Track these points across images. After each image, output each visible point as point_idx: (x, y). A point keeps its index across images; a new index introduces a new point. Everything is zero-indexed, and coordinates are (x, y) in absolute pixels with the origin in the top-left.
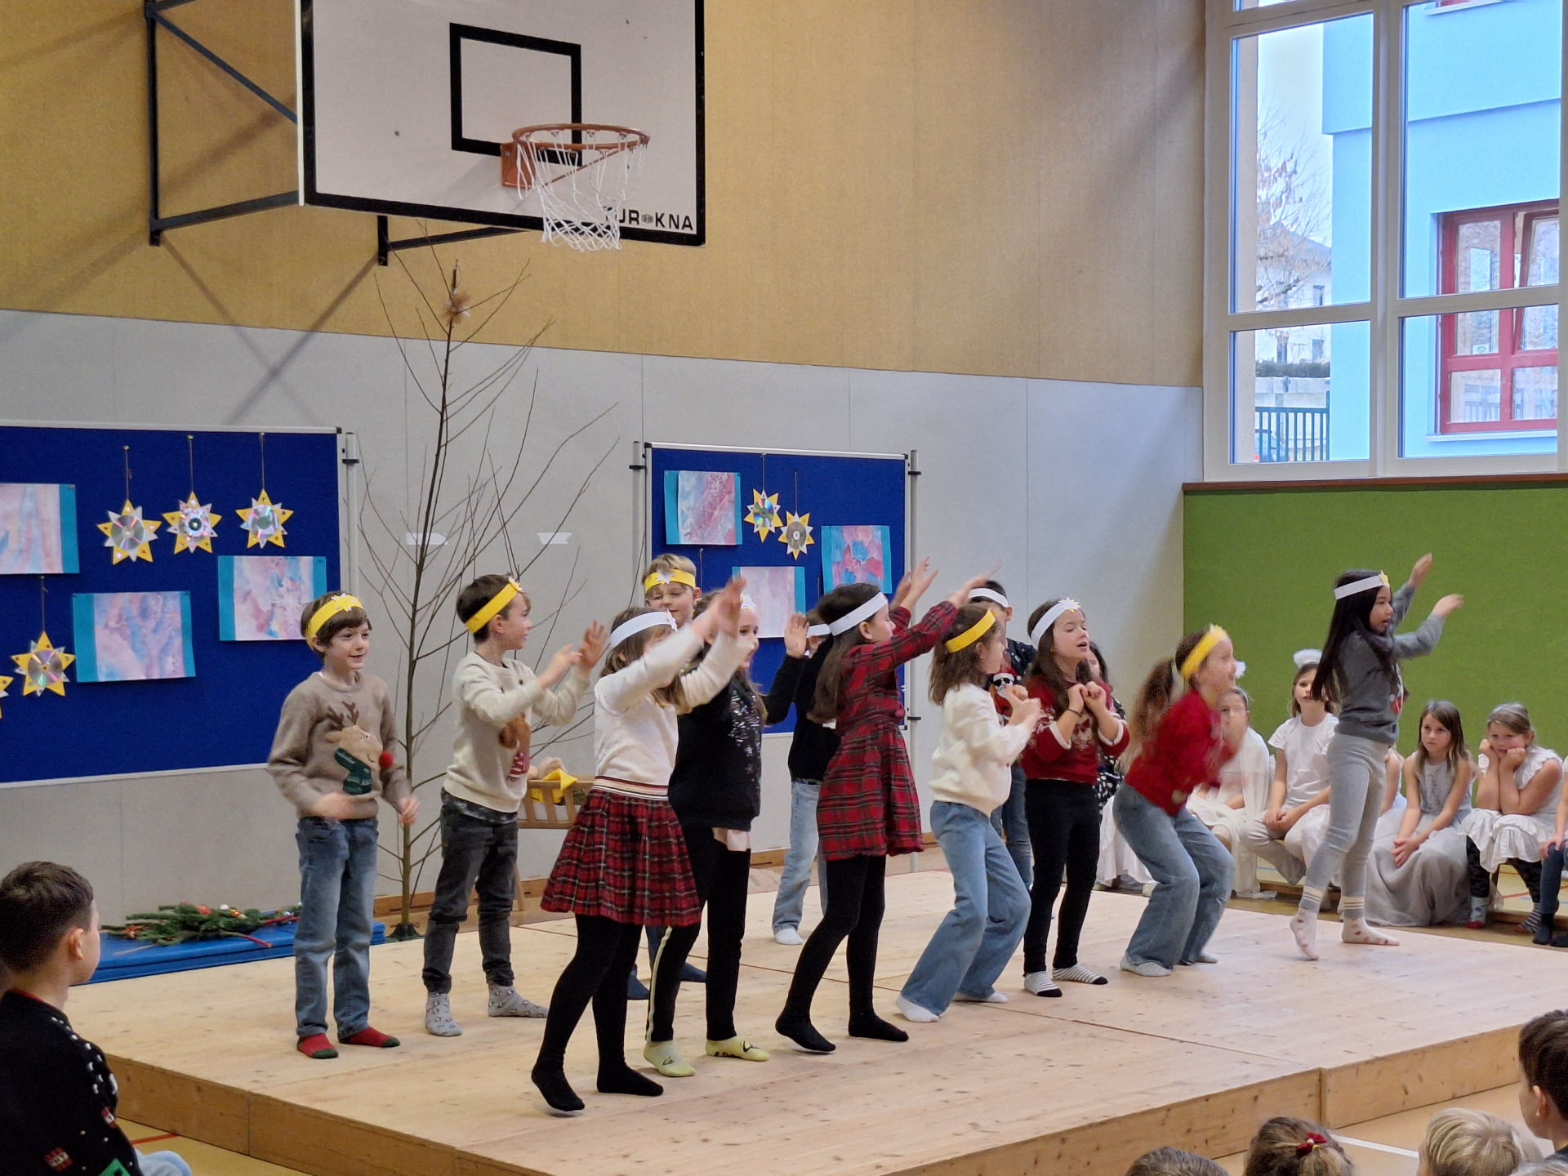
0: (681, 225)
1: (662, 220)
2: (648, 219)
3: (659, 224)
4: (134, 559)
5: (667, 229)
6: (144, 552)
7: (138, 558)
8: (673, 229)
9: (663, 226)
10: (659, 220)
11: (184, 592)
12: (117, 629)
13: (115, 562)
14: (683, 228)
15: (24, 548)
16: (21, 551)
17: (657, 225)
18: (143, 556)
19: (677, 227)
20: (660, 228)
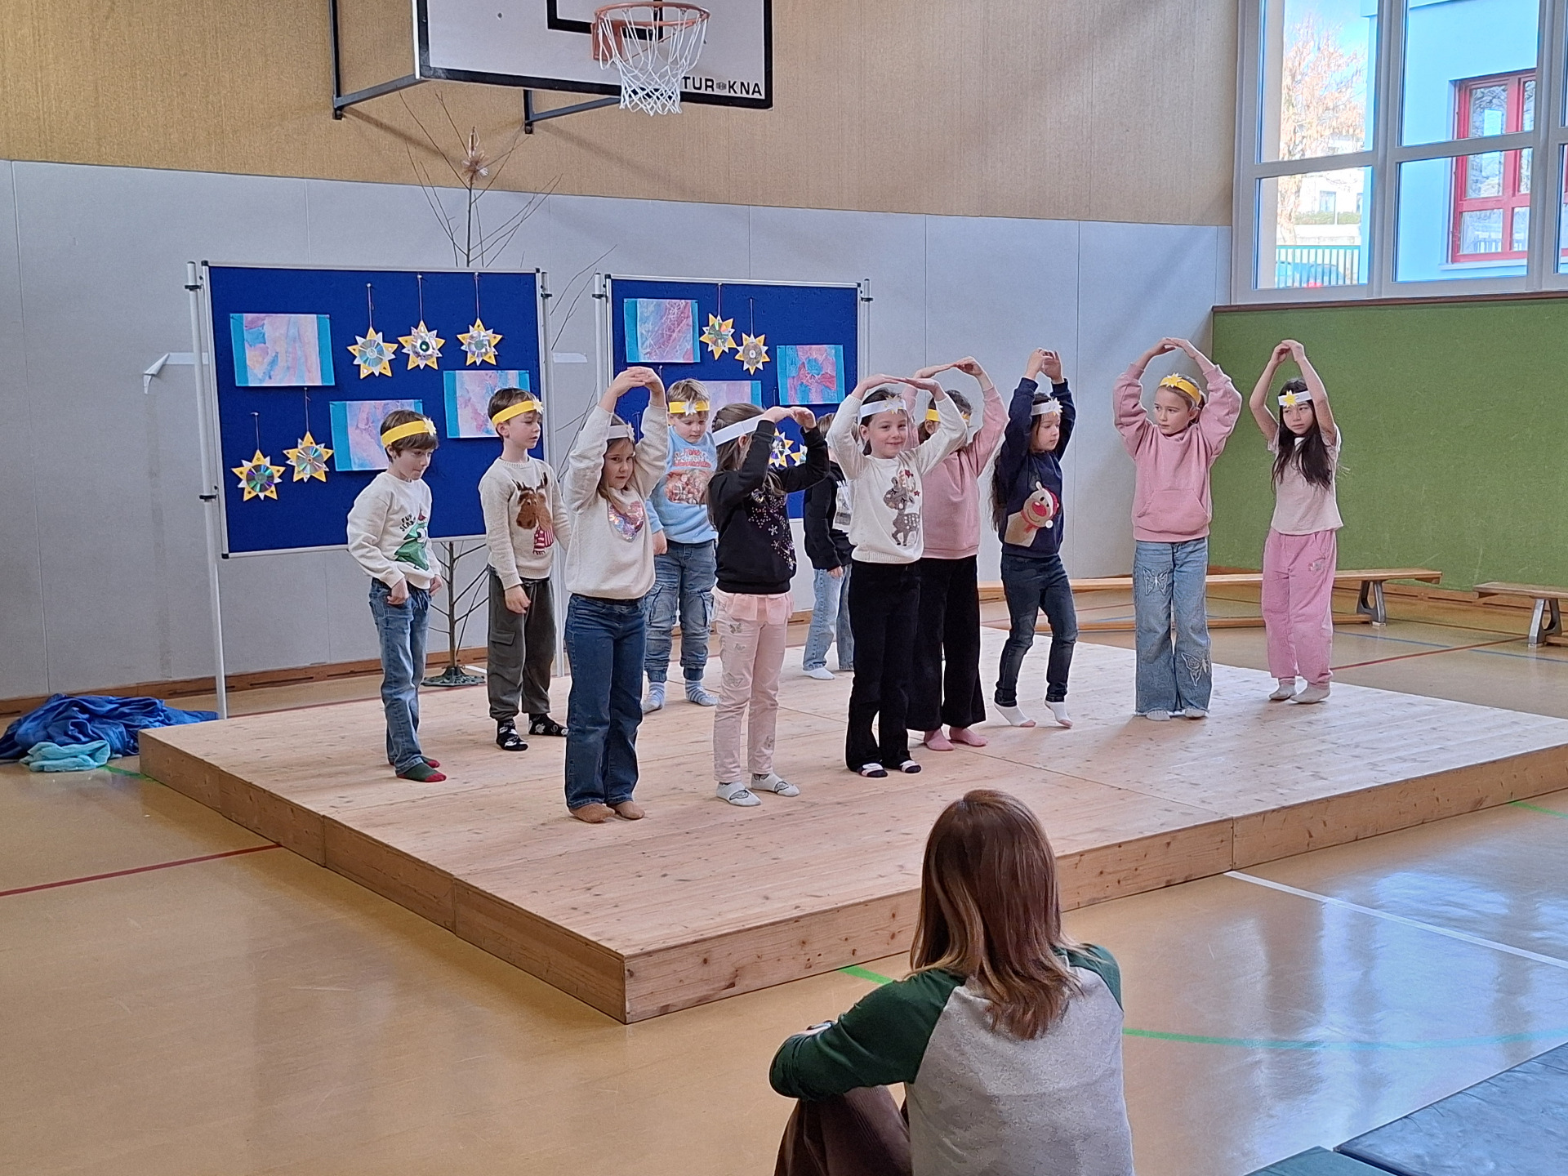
0: (751, 92)
1: (735, 87)
2: (721, 86)
3: (732, 90)
4: (377, 374)
5: (739, 95)
6: (385, 368)
7: (380, 373)
8: (744, 95)
9: (735, 92)
10: (731, 87)
11: (417, 401)
12: (365, 429)
13: (362, 377)
14: (753, 94)
15: (290, 365)
16: (288, 368)
17: (730, 92)
18: (383, 372)
19: (748, 93)
20: (732, 94)
